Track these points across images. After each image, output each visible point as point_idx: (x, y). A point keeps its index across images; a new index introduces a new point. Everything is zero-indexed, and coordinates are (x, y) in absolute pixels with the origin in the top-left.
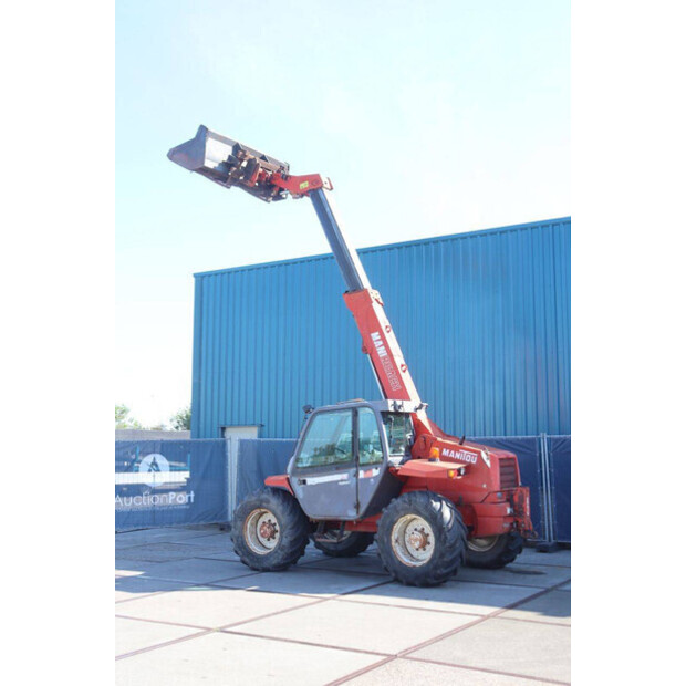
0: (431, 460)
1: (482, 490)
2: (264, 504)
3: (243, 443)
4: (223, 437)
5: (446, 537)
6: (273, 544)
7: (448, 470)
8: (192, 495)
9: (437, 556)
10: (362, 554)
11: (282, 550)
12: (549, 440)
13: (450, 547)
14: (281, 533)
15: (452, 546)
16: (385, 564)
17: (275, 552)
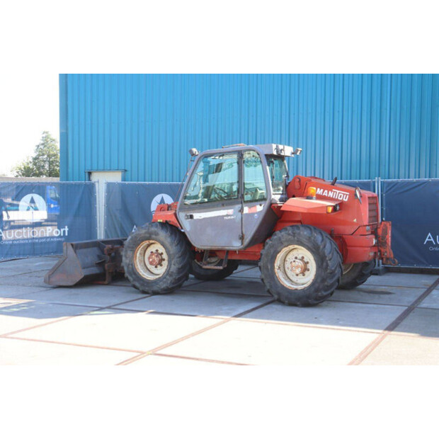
0: (308, 198)
1: (353, 223)
2: (153, 236)
3: (109, 185)
4: (90, 180)
5: (327, 265)
6: (161, 271)
7: (327, 206)
8: (67, 229)
9: (319, 281)
10: (228, 278)
11: (171, 276)
12: (383, 183)
13: (331, 273)
14: (170, 262)
15: (332, 273)
16: (268, 287)
17: (164, 277)
